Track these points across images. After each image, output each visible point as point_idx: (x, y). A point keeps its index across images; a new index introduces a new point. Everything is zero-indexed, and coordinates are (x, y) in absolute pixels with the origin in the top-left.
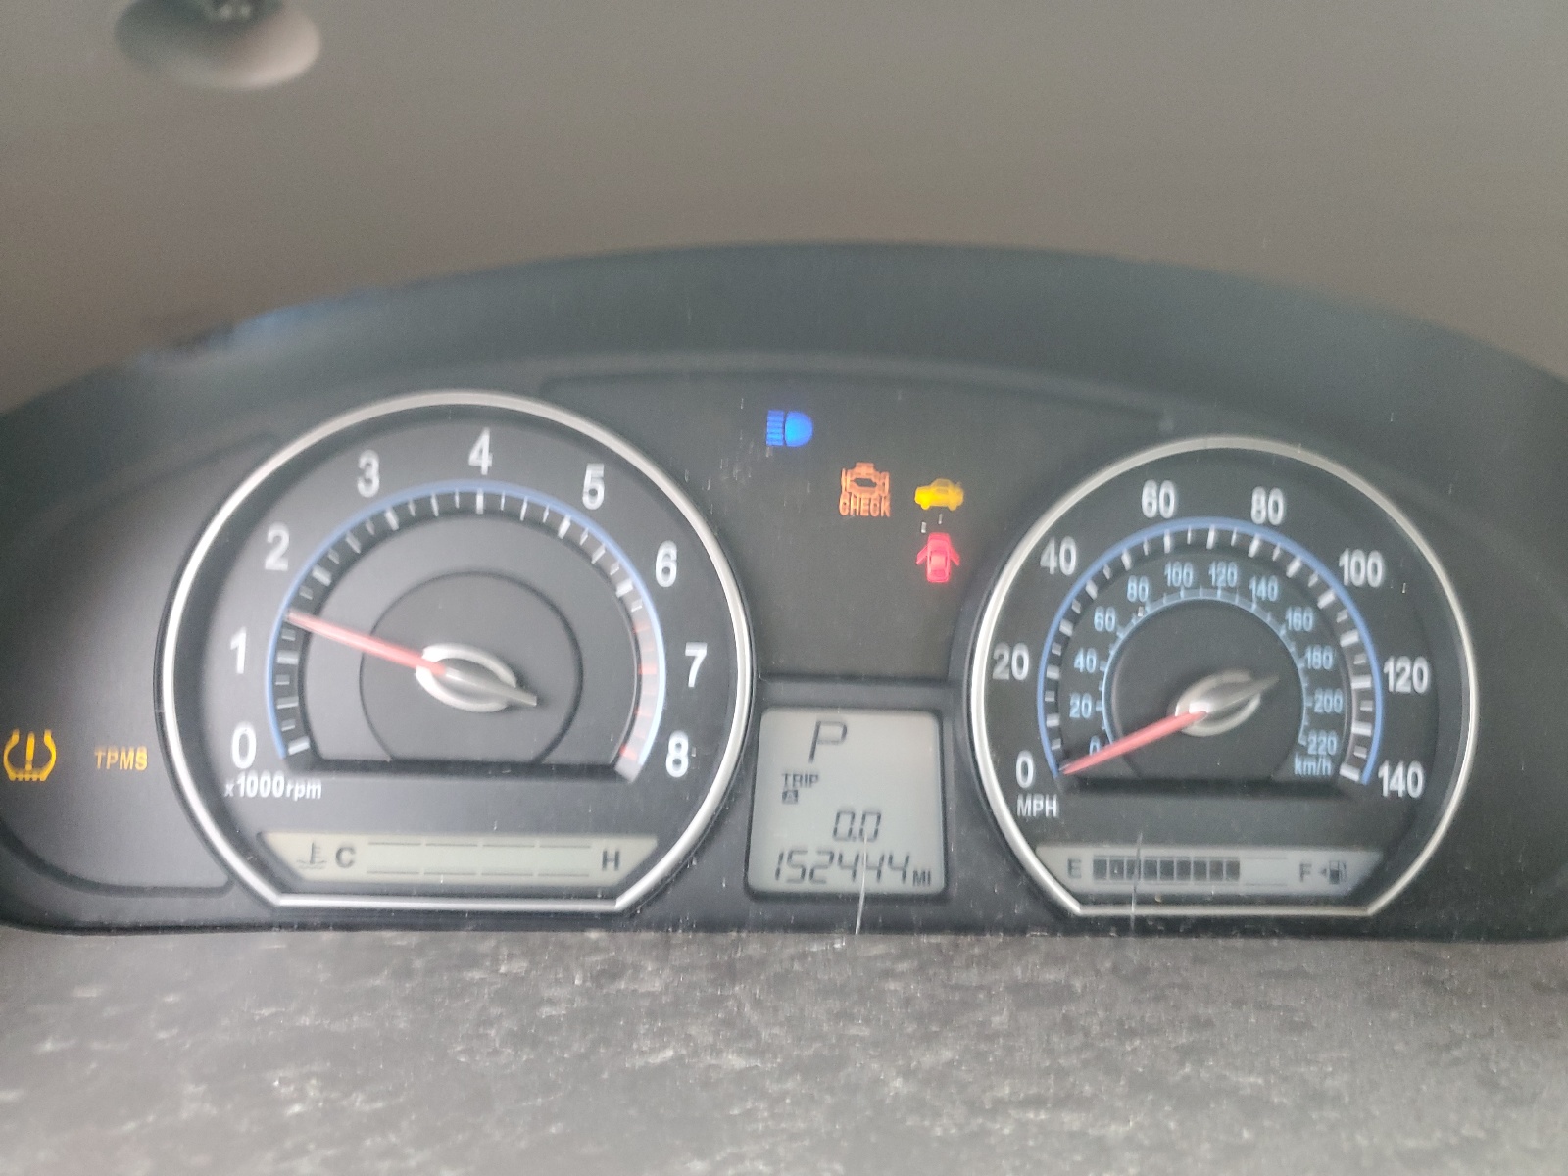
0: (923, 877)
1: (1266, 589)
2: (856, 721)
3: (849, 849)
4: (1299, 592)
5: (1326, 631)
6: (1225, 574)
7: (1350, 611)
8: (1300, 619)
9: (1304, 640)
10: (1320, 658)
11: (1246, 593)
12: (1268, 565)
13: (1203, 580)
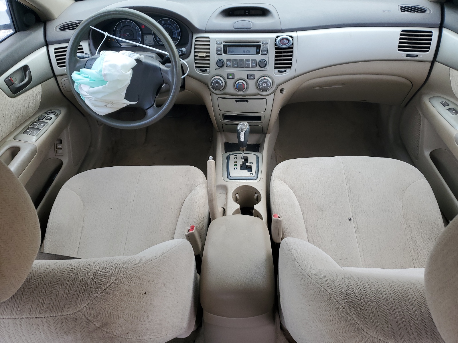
0: (153, 44)
1: (170, 26)
2: (149, 36)
3: (149, 43)
4: (172, 26)
5: (174, 28)
6: (168, 26)
7: (175, 27)
8: (172, 28)
9: (173, 29)
10: (174, 30)
11: (169, 27)
12: (170, 25)
13: (166, 26)
